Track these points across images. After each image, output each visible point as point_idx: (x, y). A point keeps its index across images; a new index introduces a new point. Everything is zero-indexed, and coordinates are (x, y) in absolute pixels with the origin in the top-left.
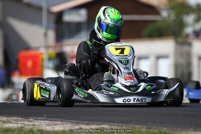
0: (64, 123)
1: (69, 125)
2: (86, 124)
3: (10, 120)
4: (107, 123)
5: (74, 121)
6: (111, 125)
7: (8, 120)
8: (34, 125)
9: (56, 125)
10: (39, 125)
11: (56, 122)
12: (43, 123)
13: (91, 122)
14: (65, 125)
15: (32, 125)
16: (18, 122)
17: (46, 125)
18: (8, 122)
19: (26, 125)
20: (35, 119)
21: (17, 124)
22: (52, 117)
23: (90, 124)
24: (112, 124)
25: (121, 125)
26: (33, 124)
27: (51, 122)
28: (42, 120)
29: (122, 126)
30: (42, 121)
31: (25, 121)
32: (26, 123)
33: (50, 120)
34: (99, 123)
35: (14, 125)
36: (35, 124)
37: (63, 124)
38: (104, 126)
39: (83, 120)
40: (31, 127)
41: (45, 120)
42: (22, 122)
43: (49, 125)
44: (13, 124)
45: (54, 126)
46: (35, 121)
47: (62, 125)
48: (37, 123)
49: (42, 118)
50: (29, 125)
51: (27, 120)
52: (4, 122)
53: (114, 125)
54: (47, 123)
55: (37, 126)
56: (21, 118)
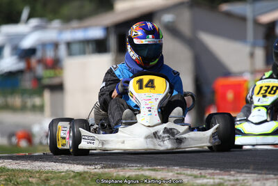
3: (203, 174)
7: (200, 173)
8: (237, 180)
9: (267, 179)
10: (243, 180)
11: (268, 176)
12: (249, 178)
15: (235, 180)
16: (215, 177)
17: (254, 180)
18: (202, 176)
19: (225, 181)
20: (238, 172)
21: (214, 179)
22: (262, 169)
26: (235, 178)
27: (260, 176)
28: (247, 173)
30: (247, 175)
31: (225, 175)
32: (226, 177)
33: (259, 174)
35: (208, 180)
36: (239, 178)
40: (232, 183)
41: (252, 173)
42: (220, 177)
43: (258, 180)
45: (265, 182)
46: (238, 175)
47: (276, 180)
48: (241, 178)
49: (248, 171)
50: (230, 181)
51: (227, 173)
52: (196, 177)
54: (255, 178)
55: (241, 182)
56: (218, 171)
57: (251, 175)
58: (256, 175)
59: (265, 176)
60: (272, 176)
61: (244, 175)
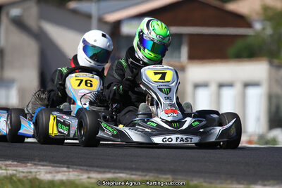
0: (71, 170)
1: (76, 173)
2: (100, 172)
4: (128, 172)
5: (85, 168)
6: (132, 174)
8: (31, 172)
9: (59, 172)
10: (36, 172)
13: (107, 170)
14: (71, 173)
15: (27, 172)
16: (10, 168)
17: (46, 173)
19: (20, 172)
20: (35, 164)
21: (6, 170)
23: (104, 172)
24: (134, 173)
25: (144, 174)
27: (54, 169)
28: (43, 165)
29: (146, 175)
30: (42, 168)
31: (20, 167)
32: (21, 169)
34: (117, 171)
35: (3, 171)
36: (32, 170)
37: (69, 172)
38: (121, 175)
39: (97, 167)
40: (22, 175)
43: (50, 173)
44: (2, 169)
47: (67, 173)
48: (35, 170)
49: (45, 163)
50: (23, 172)
53: (135, 175)
54: (48, 171)
55: (34, 174)
56: (15, 163)
57: (45, 167)
58: (50, 168)
59: (58, 169)
60: (65, 169)
61: (39, 167)
